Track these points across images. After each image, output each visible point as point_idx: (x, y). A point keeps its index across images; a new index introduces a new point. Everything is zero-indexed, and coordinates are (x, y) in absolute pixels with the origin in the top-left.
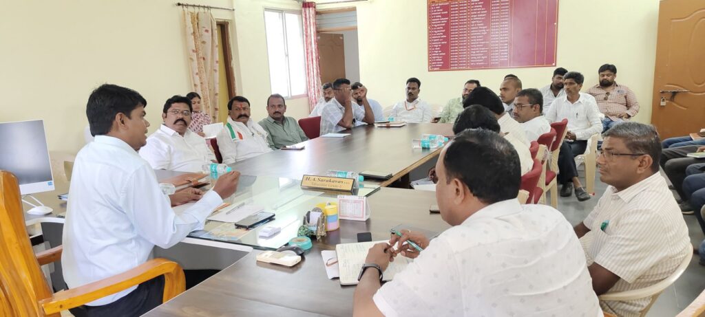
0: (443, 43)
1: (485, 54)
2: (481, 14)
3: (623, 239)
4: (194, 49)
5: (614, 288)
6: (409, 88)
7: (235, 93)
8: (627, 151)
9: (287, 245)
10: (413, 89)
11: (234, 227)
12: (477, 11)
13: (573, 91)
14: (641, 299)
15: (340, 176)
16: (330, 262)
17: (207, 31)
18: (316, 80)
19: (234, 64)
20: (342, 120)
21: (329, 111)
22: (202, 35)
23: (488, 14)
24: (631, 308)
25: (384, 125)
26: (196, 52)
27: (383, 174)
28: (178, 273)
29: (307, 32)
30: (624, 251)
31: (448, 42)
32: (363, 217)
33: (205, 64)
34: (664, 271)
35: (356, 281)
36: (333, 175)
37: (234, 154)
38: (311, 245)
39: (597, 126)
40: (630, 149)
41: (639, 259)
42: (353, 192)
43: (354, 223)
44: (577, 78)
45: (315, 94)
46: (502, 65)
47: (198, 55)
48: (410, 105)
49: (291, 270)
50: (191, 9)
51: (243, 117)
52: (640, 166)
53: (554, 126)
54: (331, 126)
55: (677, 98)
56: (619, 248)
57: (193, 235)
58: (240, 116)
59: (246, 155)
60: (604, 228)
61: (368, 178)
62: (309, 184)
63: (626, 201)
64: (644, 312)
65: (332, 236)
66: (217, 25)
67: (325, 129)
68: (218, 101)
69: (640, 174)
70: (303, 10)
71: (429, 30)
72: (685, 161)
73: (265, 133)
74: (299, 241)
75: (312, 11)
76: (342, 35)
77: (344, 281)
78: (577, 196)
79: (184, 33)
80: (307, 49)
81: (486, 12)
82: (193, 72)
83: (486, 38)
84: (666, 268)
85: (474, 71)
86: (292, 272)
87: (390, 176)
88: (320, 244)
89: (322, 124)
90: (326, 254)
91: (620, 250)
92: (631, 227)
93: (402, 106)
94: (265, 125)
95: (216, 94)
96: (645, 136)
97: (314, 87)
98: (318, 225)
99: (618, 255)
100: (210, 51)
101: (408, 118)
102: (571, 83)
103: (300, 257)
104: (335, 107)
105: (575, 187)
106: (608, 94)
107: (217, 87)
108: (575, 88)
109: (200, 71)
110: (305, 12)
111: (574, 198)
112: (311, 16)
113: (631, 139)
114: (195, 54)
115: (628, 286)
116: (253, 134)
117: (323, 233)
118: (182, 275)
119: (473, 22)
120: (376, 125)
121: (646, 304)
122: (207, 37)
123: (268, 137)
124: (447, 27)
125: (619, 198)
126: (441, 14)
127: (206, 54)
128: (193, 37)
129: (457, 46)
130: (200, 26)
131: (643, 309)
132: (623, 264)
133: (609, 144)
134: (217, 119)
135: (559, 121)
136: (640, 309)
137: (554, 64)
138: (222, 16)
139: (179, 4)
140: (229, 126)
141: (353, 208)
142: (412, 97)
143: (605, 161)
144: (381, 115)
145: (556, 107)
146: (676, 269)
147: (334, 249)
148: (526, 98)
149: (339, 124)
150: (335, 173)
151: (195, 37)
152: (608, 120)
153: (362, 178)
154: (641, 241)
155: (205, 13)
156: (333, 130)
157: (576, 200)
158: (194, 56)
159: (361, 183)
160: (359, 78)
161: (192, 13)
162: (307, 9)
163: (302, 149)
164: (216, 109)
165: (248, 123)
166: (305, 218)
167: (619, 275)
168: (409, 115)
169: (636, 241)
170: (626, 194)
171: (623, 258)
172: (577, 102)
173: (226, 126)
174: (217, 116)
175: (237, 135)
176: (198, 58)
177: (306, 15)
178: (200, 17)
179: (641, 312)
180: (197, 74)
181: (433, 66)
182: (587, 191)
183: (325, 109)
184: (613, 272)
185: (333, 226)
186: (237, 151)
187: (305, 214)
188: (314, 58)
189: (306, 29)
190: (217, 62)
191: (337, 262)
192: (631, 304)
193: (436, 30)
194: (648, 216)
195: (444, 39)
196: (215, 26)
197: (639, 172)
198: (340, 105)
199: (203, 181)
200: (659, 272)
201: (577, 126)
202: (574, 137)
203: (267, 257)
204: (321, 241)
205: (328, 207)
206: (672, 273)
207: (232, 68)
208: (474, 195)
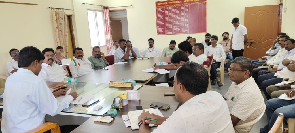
0: (163, 24)
1: (179, 28)
2: (177, 12)
3: (241, 104)
4: (57, 27)
5: (239, 123)
6: (149, 42)
7: (75, 46)
8: (241, 69)
9: (106, 113)
10: (151, 42)
11: (82, 106)
12: (176, 11)
13: (214, 43)
14: (248, 127)
15: (125, 81)
16: (126, 120)
17: (62, 19)
18: (110, 39)
19: (74, 33)
20: (124, 56)
21: (118, 53)
22: (60, 21)
23: (180, 12)
24: (244, 130)
25: (141, 58)
26: (58, 28)
27: (144, 80)
28: (57, 128)
29: (106, 19)
30: (242, 109)
31: (165, 23)
32: (137, 99)
33: (62, 33)
34: (256, 115)
35: (138, 128)
36: (123, 81)
37: (77, 73)
38: (117, 113)
39: (224, 56)
40: (242, 68)
41: (247, 112)
42: (132, 88)
43: (134, 102)
44: (215, 38)
45: (110, 45)
46: (186, 32)
47: (58, 29)
48: (151, 50)
49: (109, 124)
50: (55, 10)
51: (81, 56)
52: (245, 75)
53: (209, 57)
54: (119, 59)
55: (252, 45)
56: (240, 108)
57: (64, 111)
58: (79, 56)
59: (82, 73)
60: (232, 99)
61: (137, 82)
62: (112, 85)
63: (240, 88)
64: (249, 132)
65: (125, 108)
66: (67, 16)
67: (116, 61)
68: (67, 49)
69: (245, 78)
70: (104, 10)
71: (157, 19)
72: (258, 69)
73: (90, 63)
74: (112, 111)
75: (108, 10)
76: (121, 20)
77: (133, 128)
78: (218, 84)
79: (52, 20)
80: (106, 26)
81: (179, 11)
82: (56, 37)
83: (179, 22)
84: (257, 114)
85: (175, 35)
86: (110, 125)
87: (146, 81)
88: (121, 112)
89: (115, 58)
90: (124, 116)
91: (240, 109)
92: (244, 99)
93: (147, 50)
94: (90, 59)
95: (67, 46)
96: (247, 63)
97: (110, 42)
98: (119, 104)
99: (240, 111)
100: (64, 27)
101: (150, 55)
102: (213, 40)
103: (113, 118)
104: (120, 51)
105: (217, 81)
106: (227, 43)
107: (67, 43)
108: (215, 42)
109: (59, 36)
110: (105, 11)
111: (217, 86)
112: (107, 12)
113: (242, 64)
114: (57, 29)
115: (243, 122)
116: (85, 64)
117: (122, 107)
118: (59, 129)
119: (174, 15)
120: (137, 58)
121: (249, 128)
122: (62, 22)
123: (92, 65)
124: (164, 17)
125: (238, 87)
126: (161, 12)
127: (62, 29)
128: (56, 22)
129: (168, 25)
130: (59, 17)
131: (249, 130)
132: (242, 114)
133: (234, 66)
134: (67, 57)
135: (210, 55)
136: (247, 130)
137: (206, 32)
138: (69, 13)
139: (50, 8)
140: (74, 61)
141: (134, 95)
142: (151, 46)
143: (232, 73)
144: (139, 54)
145: (208, 49)
146: (260, 114)
147: (127, 114)
148: (198, 46)
149: (122, 58)
150: (123, 80)
151: (57, 22)
152: (228, 54)
153: (135, 82)
154: (247, 104)
155: (61, 11)
156: (120, 61)
157: (218, 86)
158: (57, 30)
159: (135, 84)
160: (129, 39)
161: (55, 12)
162: (106, 9)
163: (107, 69)
164: (67, 53)
165: (83, 59)
166: (113, 101)
167: (240, 119)
168: (150, 54)
169: (246, 105)
170: (240, 85)
171: (242, 112)
172: (216, 47)
173: (73, 61)
174: (67, 56)
175: (78, 64)
176: (59, 31)
177: (105, 12)
178: (59, 13)
179: (248, 131)
180: (58, 38)
181: (159, 33)
182: (222, 82)
183: (116, 52)
184: (238, 117)
185: (125, 104)
186: (78, 71)
187: (113, 100)
188: (109, 30)
189: (106, 18)
190: (67, 32)
191: (129, 119)
192: (244, 129)
193: (160, 18)
194: (249, 94)
195: (163, 22)
196: (66, 17)
197: (245, 77)
198: (122, 50)
199: (65, 86)
200: (254, 116)
201: (216, 57)
202: (215, 61)
203: (98, 119)
204: (120, 110)
205: (123, 96)
206: (259, 116)
207: (73, 35)
208: (187, 90)
